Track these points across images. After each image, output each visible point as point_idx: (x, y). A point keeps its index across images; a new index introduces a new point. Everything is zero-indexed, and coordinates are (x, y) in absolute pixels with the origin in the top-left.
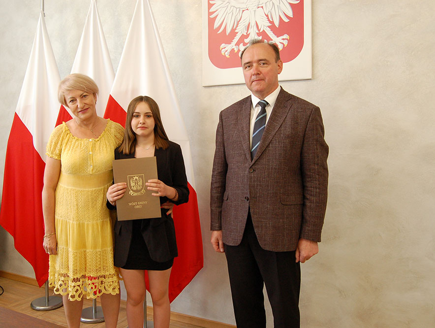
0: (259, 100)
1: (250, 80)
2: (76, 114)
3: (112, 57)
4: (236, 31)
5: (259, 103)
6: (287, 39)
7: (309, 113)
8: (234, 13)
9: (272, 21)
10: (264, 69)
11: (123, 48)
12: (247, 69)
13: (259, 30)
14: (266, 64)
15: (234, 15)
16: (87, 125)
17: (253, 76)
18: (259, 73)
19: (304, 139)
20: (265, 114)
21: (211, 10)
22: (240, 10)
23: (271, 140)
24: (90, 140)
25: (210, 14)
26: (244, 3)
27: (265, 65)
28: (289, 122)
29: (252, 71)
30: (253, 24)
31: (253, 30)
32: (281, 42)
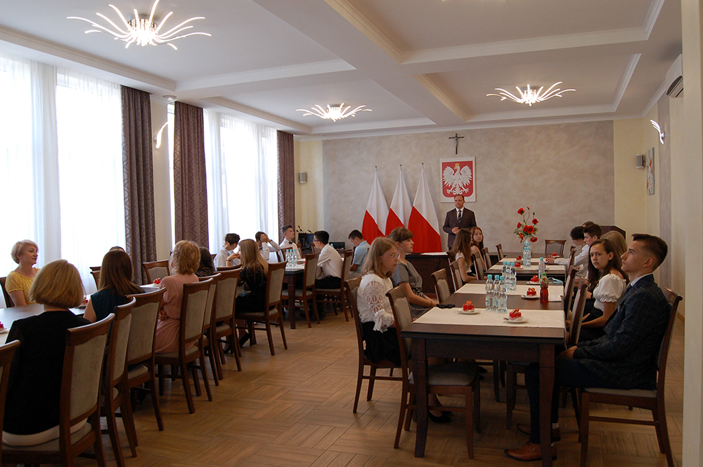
9: (463, 184)
13: (460, 187)
15: (451, 181)
25: (443, 180)
26: (454, 178)
30: (458, 184)
31: (457, 187)
32: (466, 190)
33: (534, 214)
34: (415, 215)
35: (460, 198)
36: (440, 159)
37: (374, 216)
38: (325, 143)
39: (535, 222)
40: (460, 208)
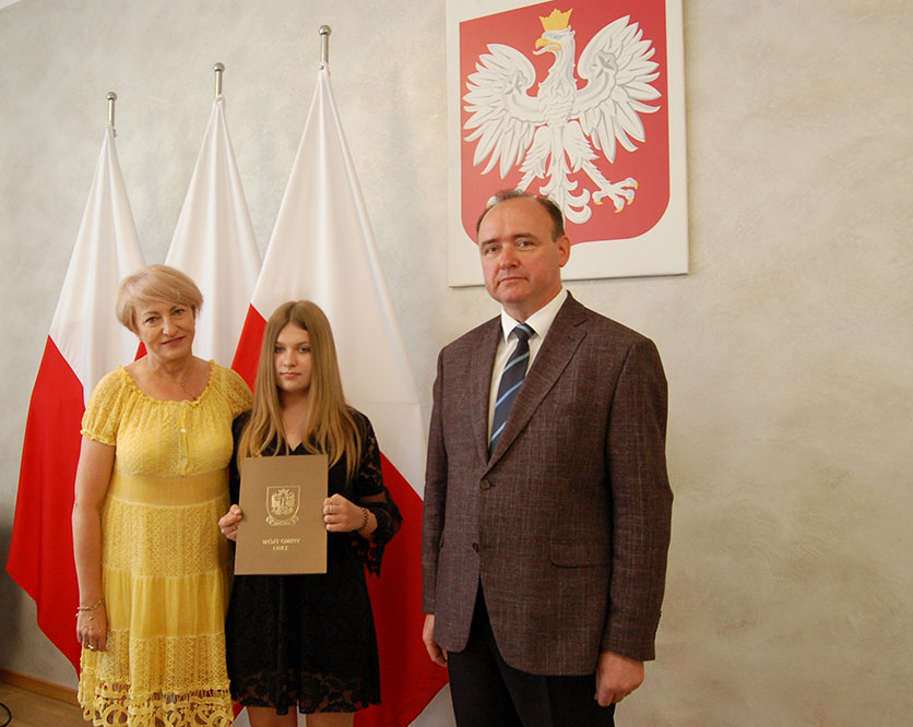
0: (515, 324)
1: (495, 277)
2: (156, 347)
3: (254, 222)
4: (521, 170)
5: (515, 330)
6: (633, 188)
7: (621, 354)
8: (517, 132)
9: (599, 149)
10: (528, 256)
11: (278, 204)
12: (489, 255)
13: (572, 169)
14: (532, 244)
15: (518, 136)
16: (173, 374)
17: (501, 271)
18: (515, 263)
19: (609, 414)
20: (526, 355)
21: (468, 126)
22: (529, 126)
23: (532, 417)
24: (182, 403)
25: (465, 133)
26: (538, 111)
27: (530, 247)
28: (574, 374)
29: (500, 259)
30: (558, 155)
32: (622, 195)
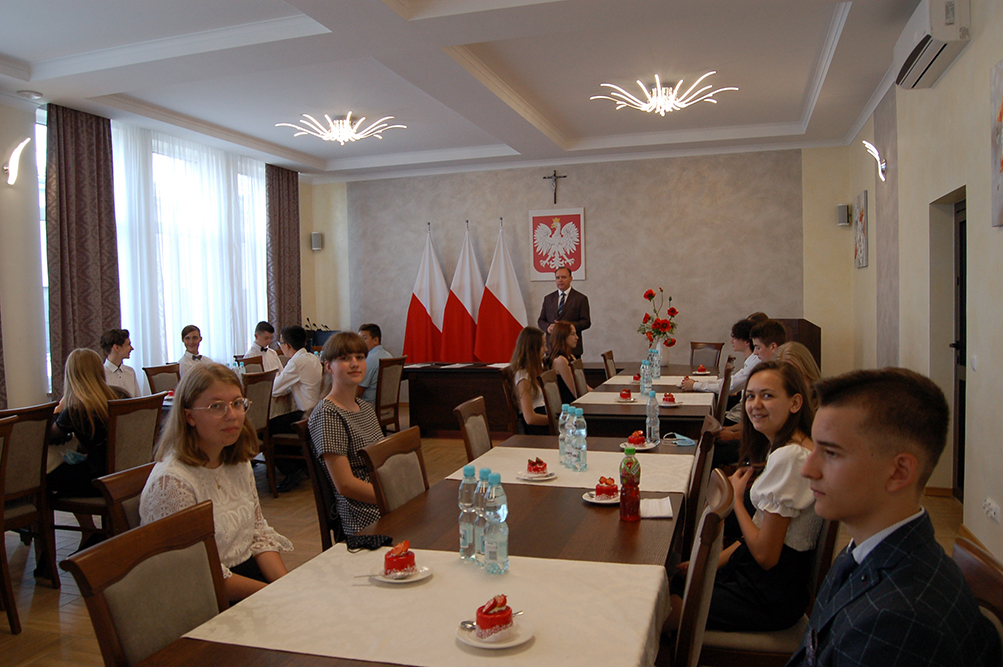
4: (548, 255)
6: (573, 261)
9: (566, 251)
13: (560, 255)
15: (547, 246)
22: (550, 245)
25: (534, 244)
26: (552, 241)
30: (556, 251)
31: (557, 255)
32: (571, 262)
33: (670, 299)
34: (489, 300)
35: (564, 273)
36: (530, 212)
37: (425, 302)
38: (351, 187)
39: (672, 312)
40: (563, 290)
